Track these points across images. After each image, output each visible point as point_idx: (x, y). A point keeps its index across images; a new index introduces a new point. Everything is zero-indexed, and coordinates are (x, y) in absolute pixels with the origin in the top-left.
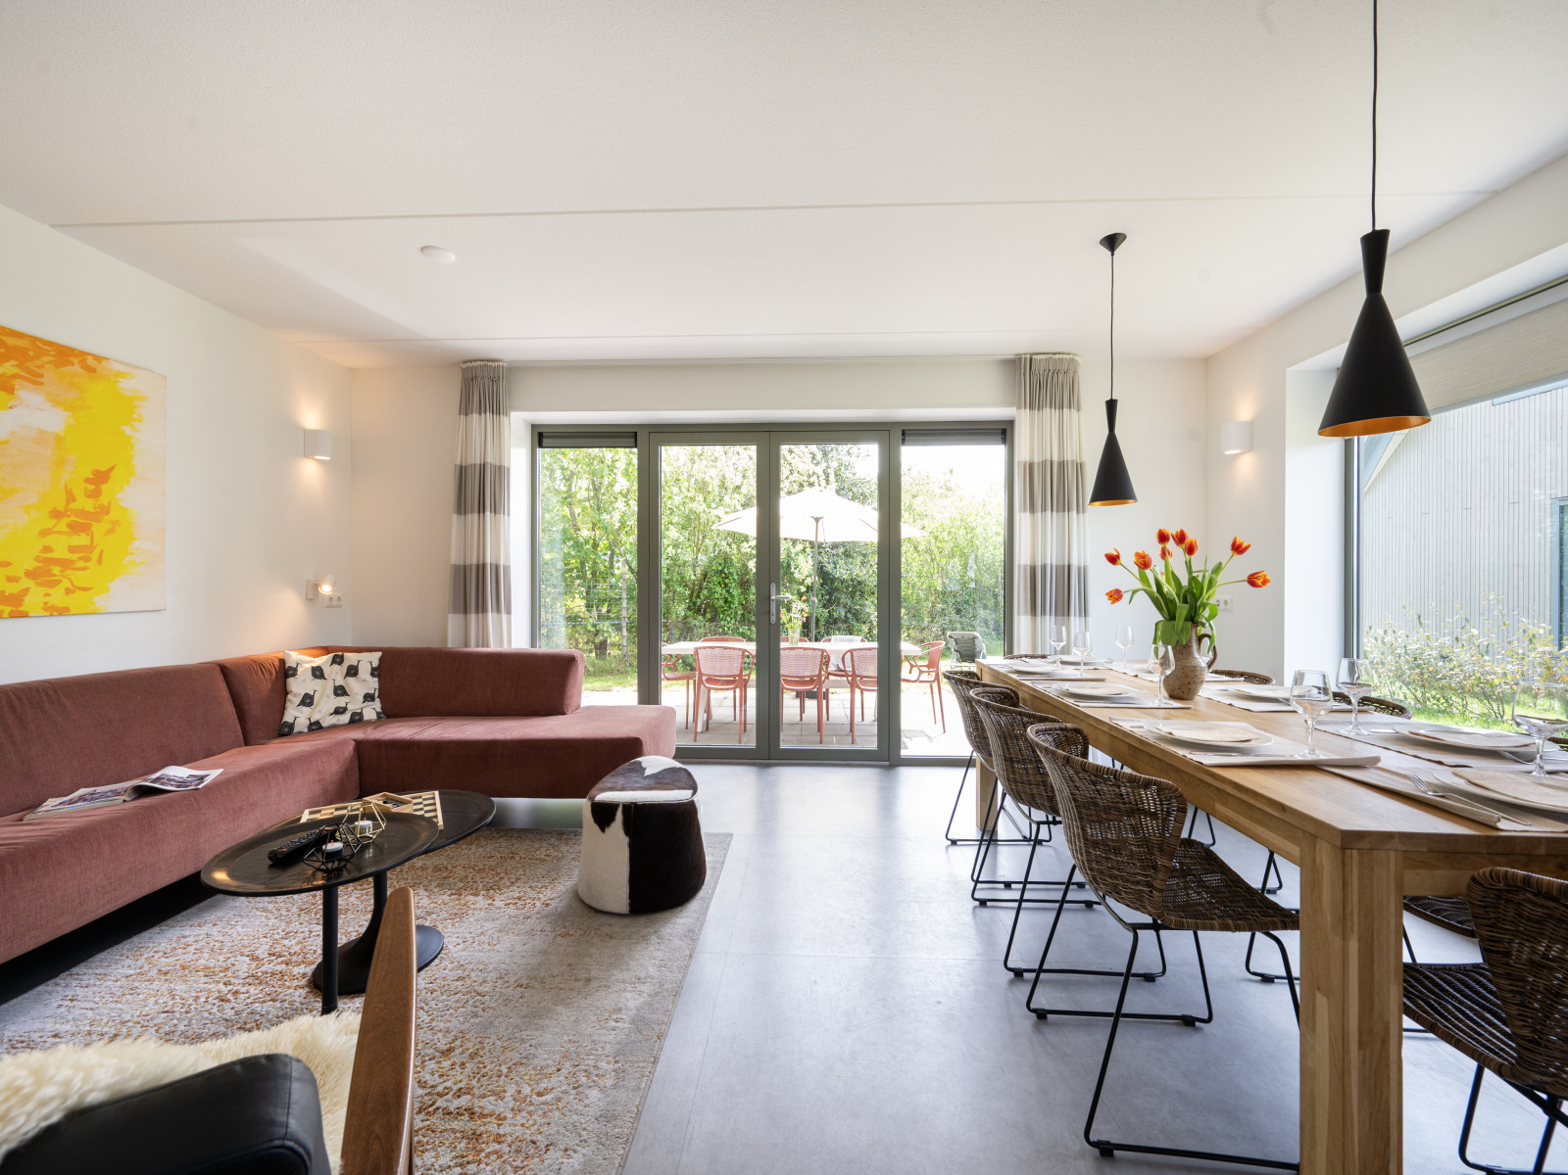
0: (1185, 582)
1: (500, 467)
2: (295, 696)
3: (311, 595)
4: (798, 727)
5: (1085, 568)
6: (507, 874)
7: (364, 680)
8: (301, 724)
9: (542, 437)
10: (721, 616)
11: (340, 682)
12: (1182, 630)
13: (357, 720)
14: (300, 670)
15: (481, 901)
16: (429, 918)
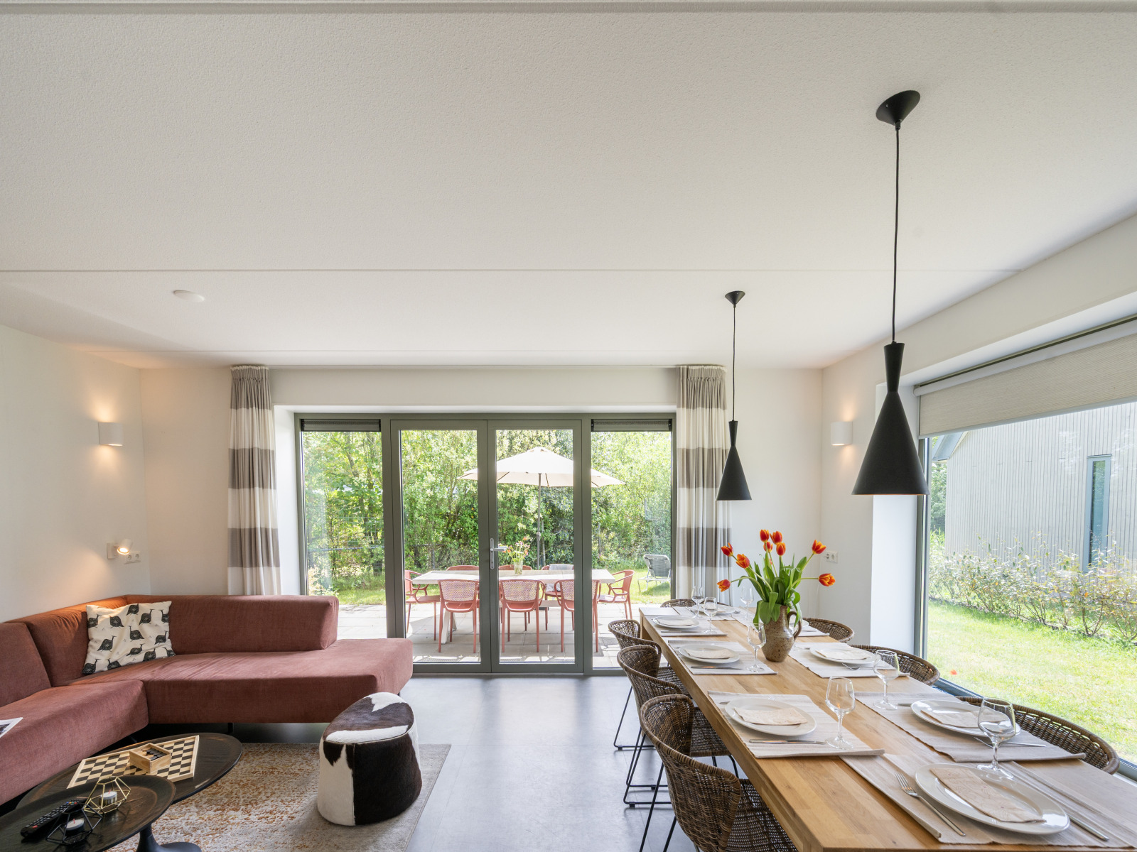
0: (777, 573)
1: (266, 451)
2: (96, 642)
3: (111, 555)
4: (522, 636)
5: (728, 530)
6: (265, 788)
7: (156, 626)
8: (102, 664)
9: (303, 423)
10: (471, 540)
11: (135, 627)
12: (774, 611)
13: (150, 658)
14: (100, 620)
15: (239, 816)
16: (194, 834)
